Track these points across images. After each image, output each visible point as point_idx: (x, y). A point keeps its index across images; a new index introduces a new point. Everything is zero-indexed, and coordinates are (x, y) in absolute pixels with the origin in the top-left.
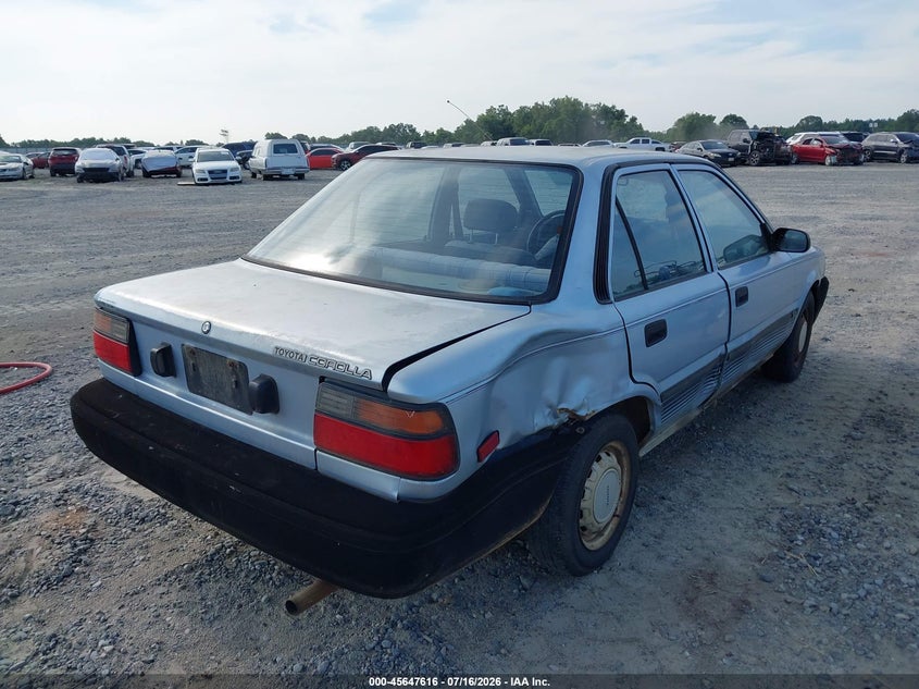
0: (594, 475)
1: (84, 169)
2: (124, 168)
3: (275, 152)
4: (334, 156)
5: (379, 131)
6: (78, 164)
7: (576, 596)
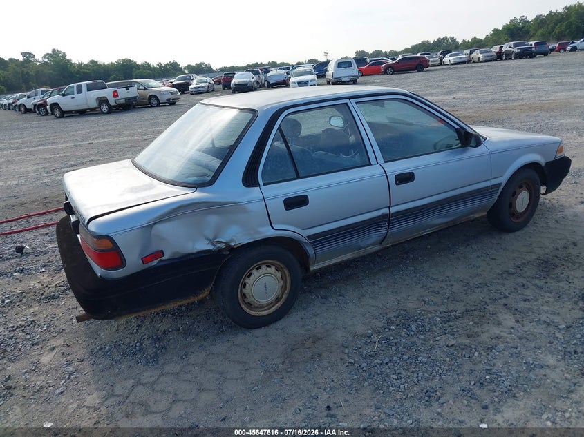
0: (252, 277)
1: (236, 85)
2: (258, 82)
3: (338, 68)
4: (383, 66)
5: (430, 44)
6: (232, 82)
7: (240, 338)
